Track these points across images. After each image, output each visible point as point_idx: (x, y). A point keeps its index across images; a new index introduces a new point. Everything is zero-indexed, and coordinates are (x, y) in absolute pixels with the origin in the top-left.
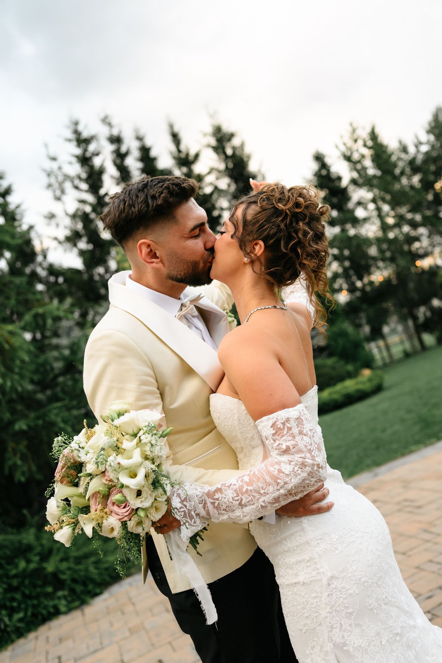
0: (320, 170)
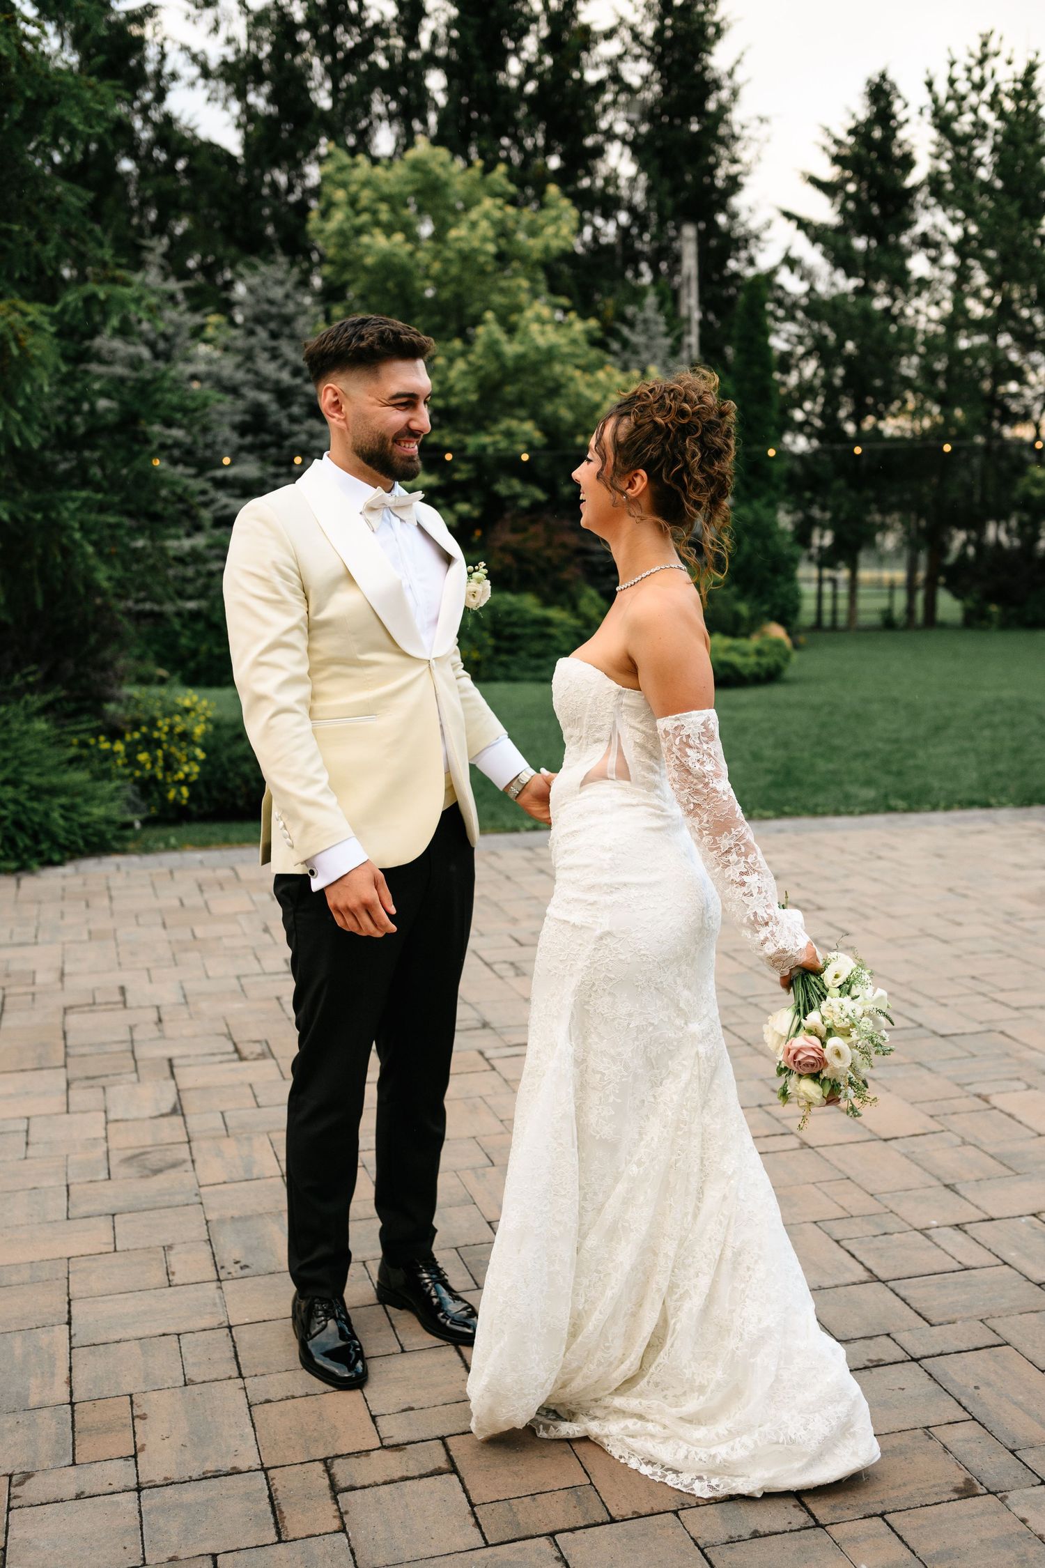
0: (870, 123)
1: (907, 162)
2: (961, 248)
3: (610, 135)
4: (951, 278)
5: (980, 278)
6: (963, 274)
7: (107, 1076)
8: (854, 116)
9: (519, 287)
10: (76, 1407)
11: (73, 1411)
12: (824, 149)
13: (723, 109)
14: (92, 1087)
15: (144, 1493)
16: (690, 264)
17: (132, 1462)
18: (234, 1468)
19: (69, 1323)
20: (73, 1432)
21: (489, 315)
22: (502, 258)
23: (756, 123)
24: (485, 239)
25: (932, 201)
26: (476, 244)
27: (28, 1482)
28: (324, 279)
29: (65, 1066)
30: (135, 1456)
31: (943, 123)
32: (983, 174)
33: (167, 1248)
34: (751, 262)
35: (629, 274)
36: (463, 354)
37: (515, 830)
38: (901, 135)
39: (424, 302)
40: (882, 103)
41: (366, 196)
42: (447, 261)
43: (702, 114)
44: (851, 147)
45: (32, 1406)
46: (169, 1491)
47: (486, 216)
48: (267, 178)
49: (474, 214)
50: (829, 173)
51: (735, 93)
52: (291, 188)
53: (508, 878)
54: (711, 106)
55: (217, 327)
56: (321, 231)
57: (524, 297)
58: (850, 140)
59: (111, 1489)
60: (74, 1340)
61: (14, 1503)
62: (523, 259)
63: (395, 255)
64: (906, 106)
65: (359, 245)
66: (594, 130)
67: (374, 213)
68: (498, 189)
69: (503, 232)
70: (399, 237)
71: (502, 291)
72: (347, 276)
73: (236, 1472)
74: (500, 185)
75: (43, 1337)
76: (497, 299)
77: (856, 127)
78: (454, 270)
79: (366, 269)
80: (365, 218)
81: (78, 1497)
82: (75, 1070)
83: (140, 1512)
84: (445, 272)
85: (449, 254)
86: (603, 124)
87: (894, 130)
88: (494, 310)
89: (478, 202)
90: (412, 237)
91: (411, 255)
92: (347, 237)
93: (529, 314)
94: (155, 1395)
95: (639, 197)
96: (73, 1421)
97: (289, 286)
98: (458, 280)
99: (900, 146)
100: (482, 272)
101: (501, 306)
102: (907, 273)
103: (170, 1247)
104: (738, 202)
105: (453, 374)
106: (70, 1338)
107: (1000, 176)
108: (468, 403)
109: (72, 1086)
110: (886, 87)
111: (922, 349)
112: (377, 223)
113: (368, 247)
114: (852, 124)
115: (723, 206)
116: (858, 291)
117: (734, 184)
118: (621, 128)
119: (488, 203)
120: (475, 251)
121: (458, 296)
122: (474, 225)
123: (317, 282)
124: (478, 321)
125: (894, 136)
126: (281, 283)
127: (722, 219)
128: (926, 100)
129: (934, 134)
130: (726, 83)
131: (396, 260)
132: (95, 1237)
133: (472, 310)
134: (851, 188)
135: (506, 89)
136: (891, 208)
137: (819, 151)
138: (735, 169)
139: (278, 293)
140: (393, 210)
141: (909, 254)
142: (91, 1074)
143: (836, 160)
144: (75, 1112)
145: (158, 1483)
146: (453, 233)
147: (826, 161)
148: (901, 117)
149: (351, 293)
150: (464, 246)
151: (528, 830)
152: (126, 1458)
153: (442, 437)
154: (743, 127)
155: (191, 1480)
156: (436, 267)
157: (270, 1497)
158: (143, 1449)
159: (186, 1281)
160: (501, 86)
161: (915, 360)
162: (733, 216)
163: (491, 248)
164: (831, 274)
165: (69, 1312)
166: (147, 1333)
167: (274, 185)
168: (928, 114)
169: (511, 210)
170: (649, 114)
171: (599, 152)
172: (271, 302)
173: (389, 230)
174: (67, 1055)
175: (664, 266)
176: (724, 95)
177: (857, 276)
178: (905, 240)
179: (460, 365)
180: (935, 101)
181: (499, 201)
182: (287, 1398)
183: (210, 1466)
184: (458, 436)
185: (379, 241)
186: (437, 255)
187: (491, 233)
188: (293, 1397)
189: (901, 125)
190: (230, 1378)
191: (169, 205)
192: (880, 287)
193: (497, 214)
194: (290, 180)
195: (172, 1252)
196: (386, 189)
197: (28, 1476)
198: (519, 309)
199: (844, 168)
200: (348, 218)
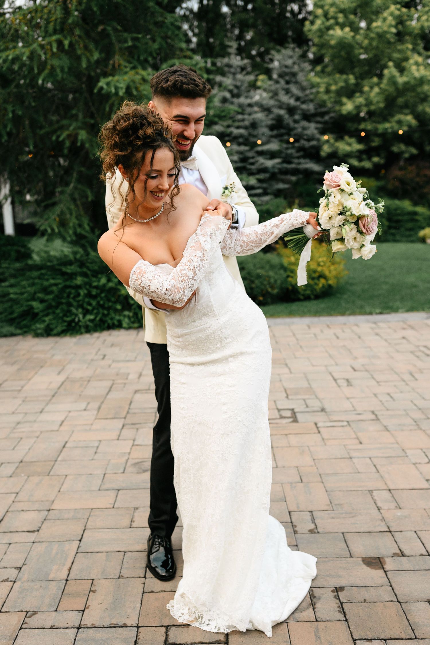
7: (140, 424)
9: (407, 48)
10: (68, 582)
11: (66, 584)
14: (132, 428)
15: (80, 630)
17: (81, 614)
18: (125, 624)
19: (80, 541)
20: (62, 594)
21: (391, 64)
22: (400, 36)
24: (390, 26)
26: (385, 29)
27: (34, 616)
28: (314, 54)
29: (125, 418)
30: (83, 611)
33: (136, 509)
36: (378, 84)
37: (371, 314)
39: (359, 60)
41: (332, 11)
42: (372, 39)
45: (50, 579)
46: (92, 630)
47: (392, 14)
48: (289, 8)
49: (385, 14)
52: (300, 12)
53: (360, 337)
55: (263, 81)
56: (310, 31)
57: (409, 53)
59: (67, 626)
60: (79, 549)
61: (24, 626)
62: (410, 34)
63: (345, 38)
65: (328, 35)
67: (335, 18)
69: (400, 21)
70: (347, 29)
71: (399, 51)
72: (323, 51)
73: (125, 626)
75: (67, 546)
76: (396, 55)
78: (375, 43)
79: (332, 47)
80: (332, 21)
81: (52, 628)
82: (128, 421)
83: (75, 640)
84: (370, 44)
85: (372, 35)
88: (393, 61)
89: (388, 8)
90: (355, 29)
91: (353, 37)
92: (322, 32)
93: (411, 61)
94: (104, 581)
96: (64, 589)
97: (295, 59)
98: (377, 48)
100: (389, 43)
101: (398, 59)
103: (137, 508)
105: (372, 95)
108: (380, 108)
109: (125, 427)
112: (337, 24)
113: (332, 36)
119: (393, 8)
120: (386, 32)
121: (376, 56)
122: (385, 19)
123: (311, 56)
124: (386, 67)
126: (291, 57)
131: (346, 41)
132: (107, 499)
133: (383, 62)
139: (289, 62)
140: (346, 16)
142: (134, 422)
144: (121, 440)
145: (88, 626)
146: (374, 24)
149: (326, 60)
150: (380, 30)
151: (377, 314)
152: (79, 611)
153: (366, 126)
155: (103, 627)
156: (366, 42)
158: (88, 608)
159: (138, 526)
163: (394, 30)
165: (82, 535)
166: (112, 550)
167: (292, 11)
169: (404, 10)
172: (286, 67)
173: (342, 26)
174: (128, 413)
179: (376, 90)
181: (398, 6)
182: (162, 591)
183: (114, 621)
184: (374, 124)
185: (338, 32)
186: (366, 36)
187: (394, 23)
188: (165, 591)
190: (140, 577)
191: (244, 26)
193: (397, 13)
194: (300, 8)
195: (137, 511)
196: (342, 6)
197: (35, 613)
198: (406, 59)
200: (323, 23)
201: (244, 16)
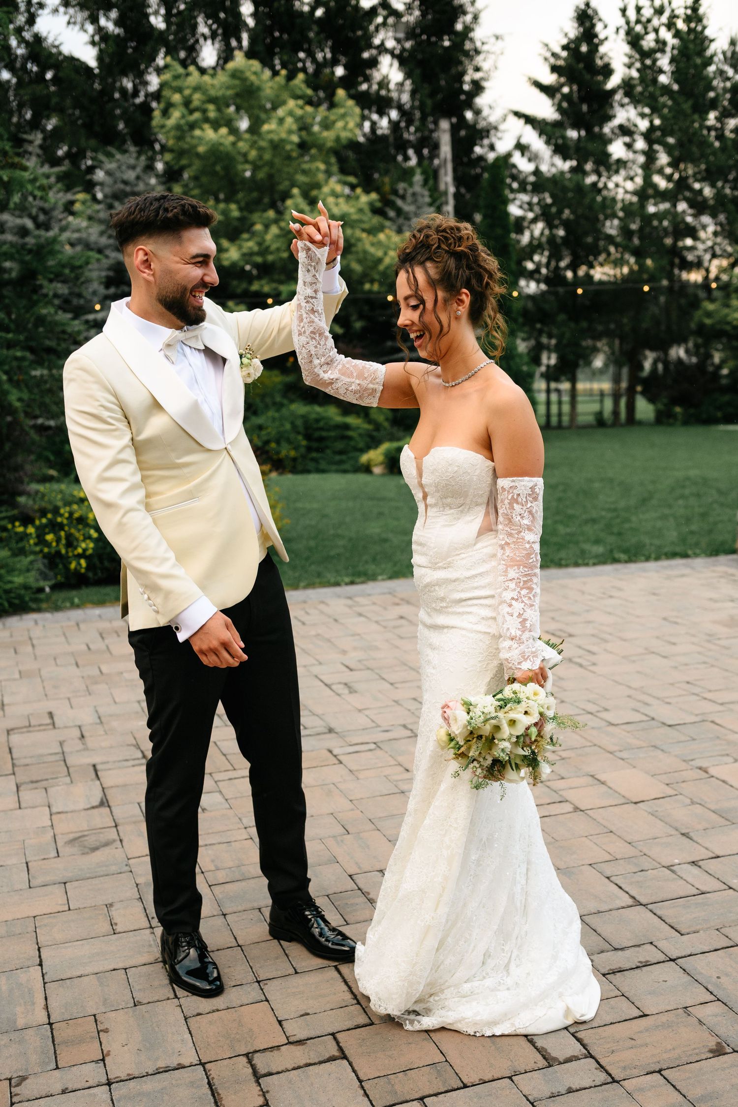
0: (578, 40)
1: (607, 71)
2: (648, 136)
3: (382, 49)
4: (641, 159)
5: (663, 159)
6: (650, 156)
7: (47, 780)
8: (566, 35)
9: (318, 169)
10: (54, 1026)
11: (52, 1029)
12: (546, 59)
13: (468, 29)
14: (36, 788)
15: (113, 1086)
16: (446, 149)
17: (102, 1064)
18: (179, 1064)
19: (41, 965)
20: (54, 1045)
21: (295, 191)
22: (303, 146)
23: (493, 40)
24: (290, 132)
25: (626, 100)
26: (283, 135)
27: (24, 1084)
28: (166, 163)
29: (14, 774)
30: (103, 1060)
31: (634, 40)
32: (663, 79)
33: (109, 906)
34: (492, 147)
35: (400, 158)
36: (276, 221)
38: (602, 49)
39: (244, 180)
40: (587, 24)
41: (197, 98)
42: (261, 149)
43: (451, 31)
44: (565, 59)
45: (20, 1027)
46: (132, 1083)
47: (291, 113)
48: (118, 85)
49: (281, 112)
50: (549, 79)
51: (476, 18)
52: (136, 93)
54: (459, 27)
55: (84, 202)
56: (163, 127)
57: (321, 177)
58: (564, 54)
59: (88, 1085)
60: (46, 977)
61: (15, 1099)
62: (320, 147)
63: (221, 144)
64: (606, 27)
65: (193, 137)
66: (369, 46)
67: (203, 111)
68: (299, 93)
69: (304, 127)
70: (224, 131)
71: (305, 172)
72: (184, 162)
73: (181, 1067)
74: (300, 89)
75: (22, 976)
76: (301, 178)
77: (568, 44)
78: (267, 156)
79: (198, 155)
80: (197, 115)
81: (64, 1092)
82: (21, 777)
83: (112, 1100)
84: (260, 157)
85: (263, 144)
86: (377, 41)
87: (597, 46)
88: (299, 187)
89: (284, 103)
90: (234, 131)
91: (234, 144)
92: (183, 131)
93: (325, 189)
94: (113, 1014)
95: (405, 98)
96: (53, 1037)
97: (139, 170)
98: (271, 164)
99: (601, 58)
100: (289, 158)
101: (305, 183)
102: (609, 155)
103: (111, 905)
104: (481, 101)
105: (269, 237)
106: (43, 975)
107: (677, 81)
108: (281, 259)
109: (21, 788)
110: (590, 12)
111: (621, 214)
112: (206, 120)
113: (200, 138)
114: (565, 41)
115: (469, 104)
116: (573, 170)
117: (478, 88)
118: (390, 44)
119: (291, 103)
120: (282, 141)
121: (270, 176)
122: (281, 121)
123: (160, 166)
124: (286, 195)
125: (597, 51)
126: (133, 167)
127: (469, 115)
128: (621, 22)
129: (627, 48)
130: (470, 9)
131: (222, 148)
132: (53, 900)
133: (282, 187)
134: (566, 90)
135: (301, 13)
136: (595, 106)
137: (542, 61)
138: (477, 76)
139: (131, 175)
140: (219, 110)
141: (610, 141)
142: (34, 779)
143: (554, 69)
144: (26, 808)
145: (123, 1078)
146: (266, 127)
147: (547, 69)
148: (602, 36)
149: (186, 175)
150: (275, 137)
152: (97, 1062)
153: (262, 286)
154: (483, 43)
155: (148, 1075)
156: (253, 154)
157: (209, 1083)
158: (108, 1054)
159: (126, 930)
160: (297, 11)
161: (616, 222)
162: (478, 112)
163: (295, 139)
164: (552, 157)
165: (40, 957)
166: (101, 969)
167: (123, 91)
168: (622, 33)
169: (309, 109)
170: (411, 33)
171: (374, 63)
172: (125, 182)
173: (216, 126)
174: (13, 765)
175: (426, 151)
176: (468, 18)
177: (571, 159)
178: (607, 130)
179: (274, 230)
180: (628, 23)
181: (300, 102)
182: (214, 1011)
183: (161, 1064)
184: (274, 285)
185: (209, 134)
186: (253, 144)
187: (294, 127)
188: (218, 1010)
189: (602, 42)
190: (168, 999)
191: (42, 109)
192: (589, 166)
193: (299, 112)
194: (135, 86)
195: (113, 909)
196: (213, 93)
197: (23, 1079)
198: (318, 186)
199: (560, 75)
200: (183, 117)
201: (39, 89)
